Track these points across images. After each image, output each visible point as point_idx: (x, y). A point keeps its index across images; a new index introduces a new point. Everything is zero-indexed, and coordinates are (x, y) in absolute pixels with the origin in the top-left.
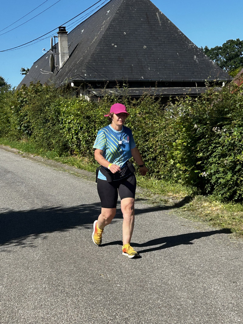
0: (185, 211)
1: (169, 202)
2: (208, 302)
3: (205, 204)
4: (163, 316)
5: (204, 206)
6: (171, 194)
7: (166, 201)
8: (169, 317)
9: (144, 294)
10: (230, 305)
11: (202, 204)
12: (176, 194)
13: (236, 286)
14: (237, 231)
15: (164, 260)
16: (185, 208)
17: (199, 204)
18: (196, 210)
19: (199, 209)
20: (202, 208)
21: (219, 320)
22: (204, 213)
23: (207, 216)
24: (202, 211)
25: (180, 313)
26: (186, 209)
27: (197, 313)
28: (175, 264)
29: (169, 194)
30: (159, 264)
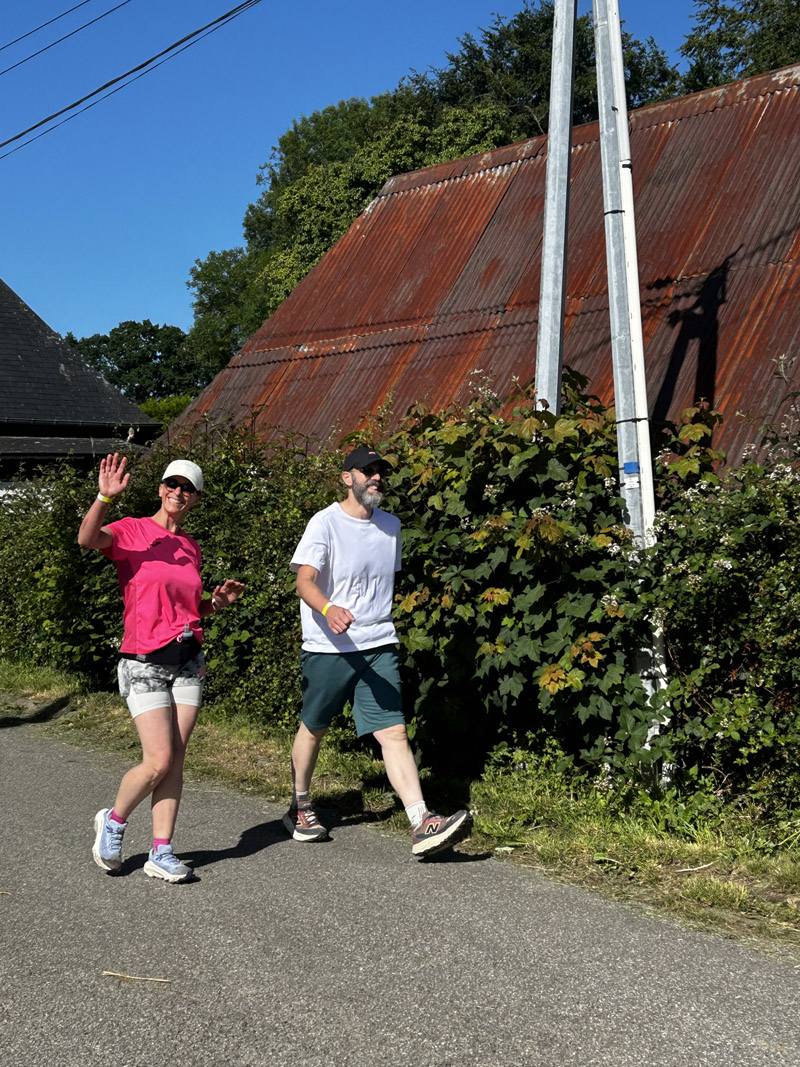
0: (69, 729)
1: (27, 711)
2: (160, 912)
3: (116, 713)
4: (69, 947)
5: (112, 716)
6: (31, 692)
7: (19, 708)
8: (83, 948)
9: (17, 908)
10: (206, 914)
11: (107, 712)
12: (43, 691)
13: (212, 878)
14: (195, 767)
15: (46, 836)
16: (69, 722)
17: (100, 712)
18: (96, 725)
19: (101, 722)
20: (108, 720)
21: (188, 943)
22: (115, 731)
23: (122, 737)
24: (110, 728)
25: (104, 938)
26: (71, 724)
27: (140, 936)
28: (72, 844)
29: (25, 692)
30: (38, 847)
